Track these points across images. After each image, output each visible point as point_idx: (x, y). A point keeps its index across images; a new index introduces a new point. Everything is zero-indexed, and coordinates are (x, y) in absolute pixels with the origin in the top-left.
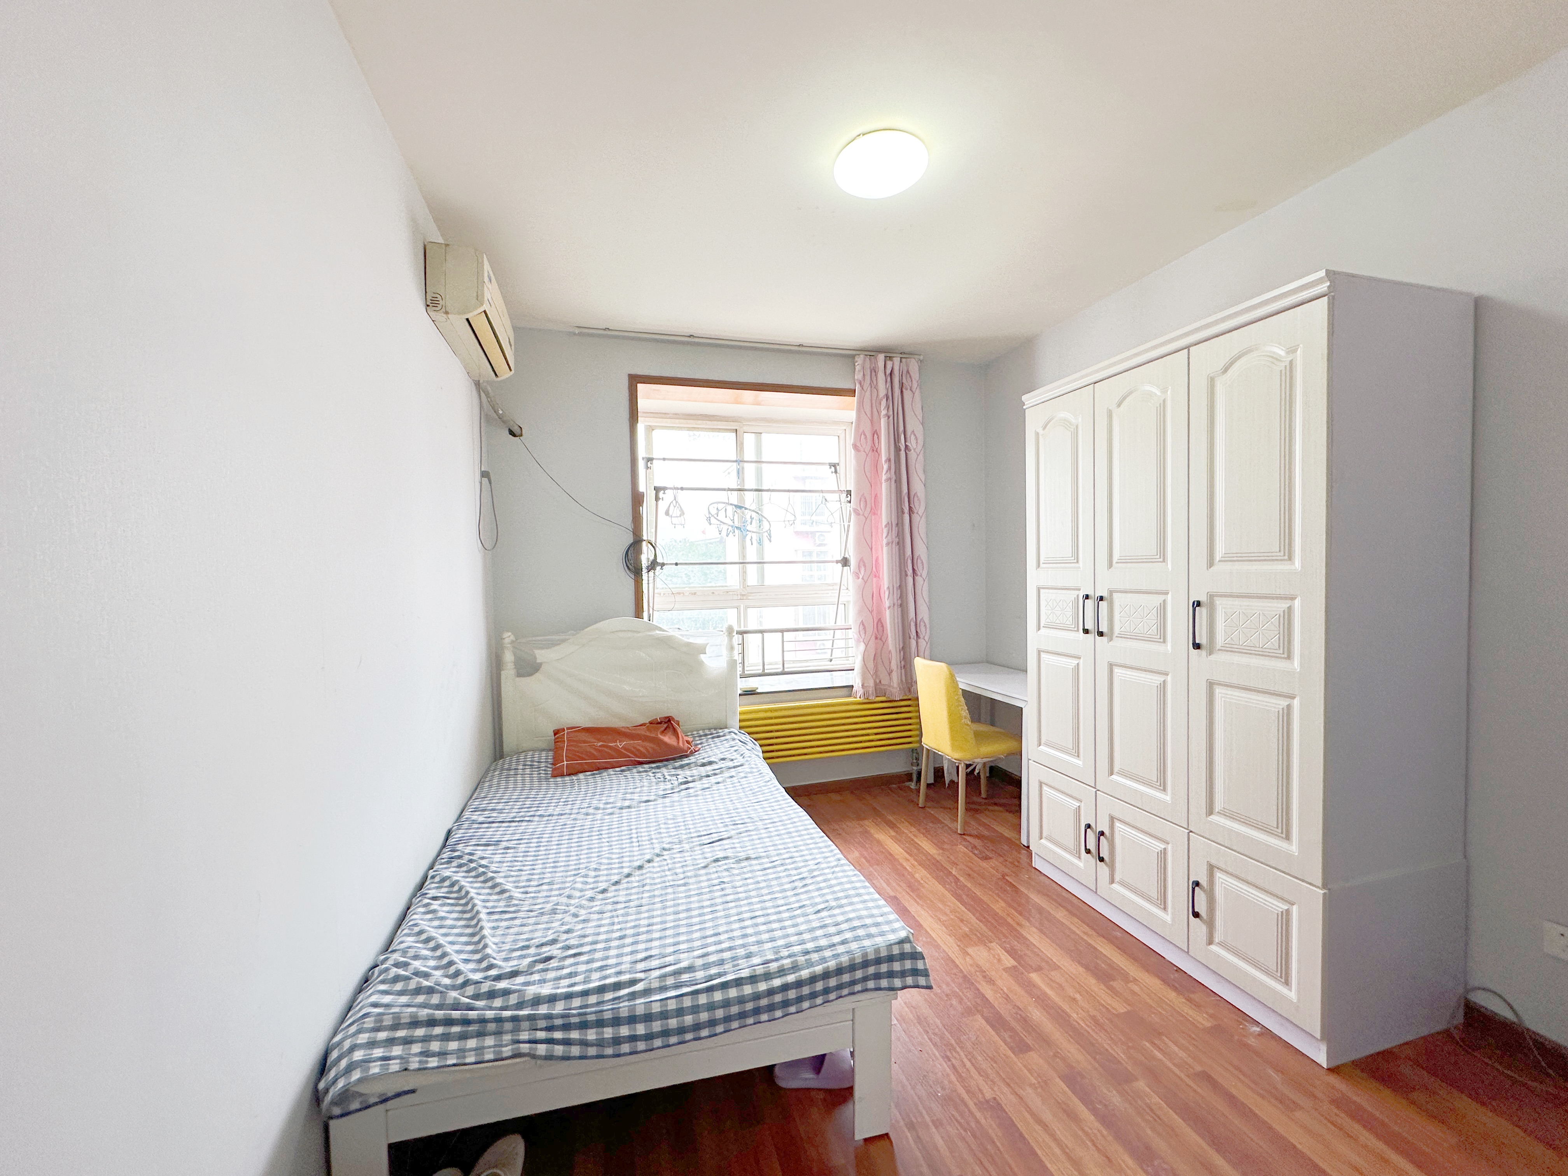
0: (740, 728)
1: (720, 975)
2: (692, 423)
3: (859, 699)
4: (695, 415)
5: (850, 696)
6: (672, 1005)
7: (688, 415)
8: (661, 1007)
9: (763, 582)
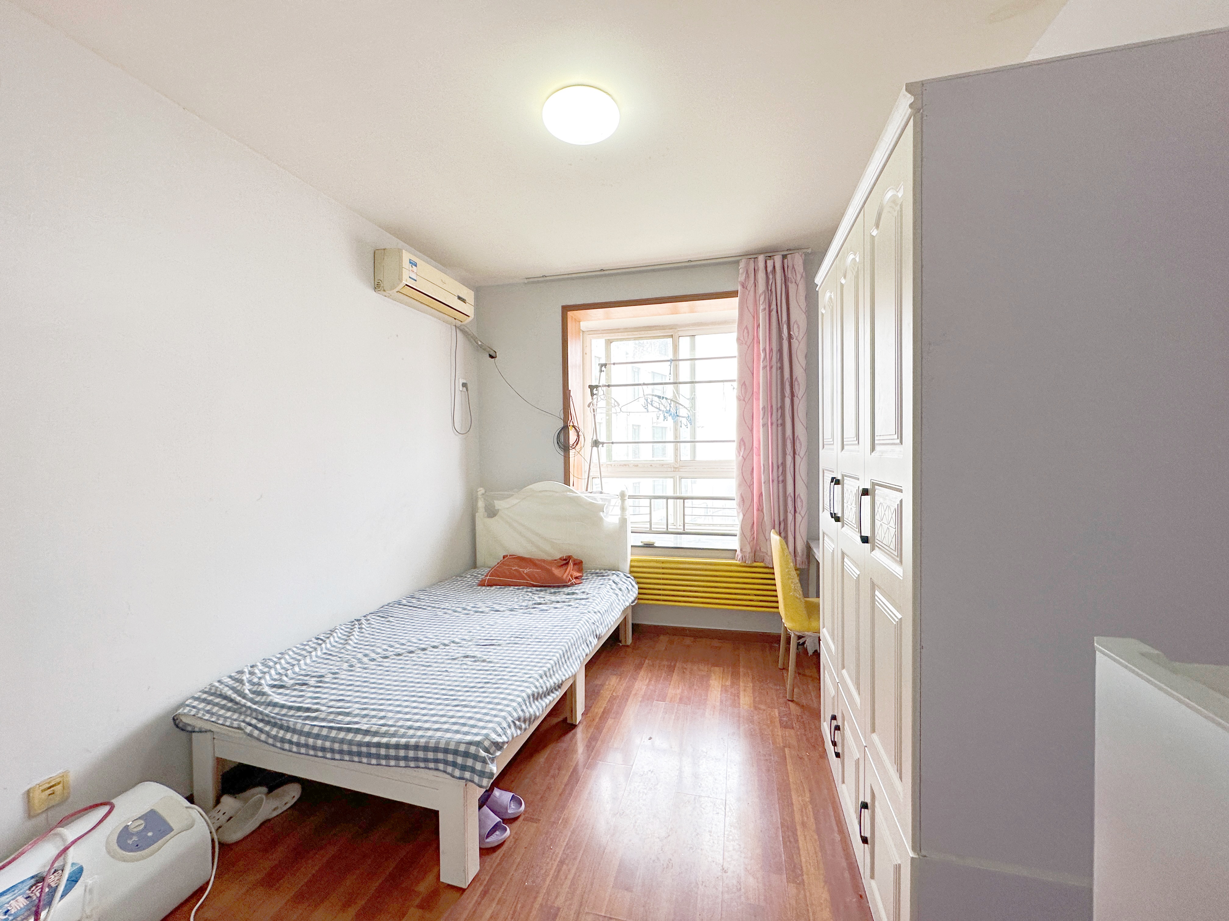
0: (631, 572)
1: (357, 723)
2: (637, 334)
3: (738, 562)
4: (640, 327)
5: (733, 559)
6: (316, 730)
7: (635, 328)
8: (309, 729)
9: (694, 457)
